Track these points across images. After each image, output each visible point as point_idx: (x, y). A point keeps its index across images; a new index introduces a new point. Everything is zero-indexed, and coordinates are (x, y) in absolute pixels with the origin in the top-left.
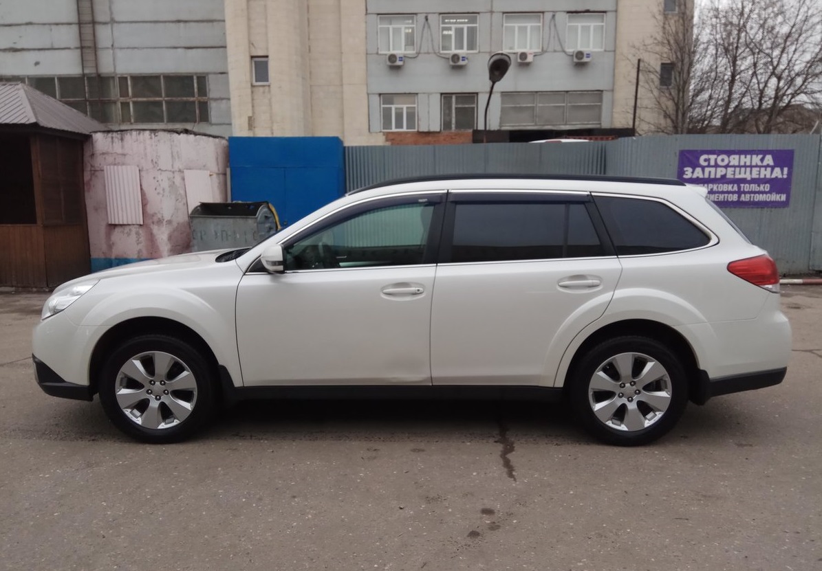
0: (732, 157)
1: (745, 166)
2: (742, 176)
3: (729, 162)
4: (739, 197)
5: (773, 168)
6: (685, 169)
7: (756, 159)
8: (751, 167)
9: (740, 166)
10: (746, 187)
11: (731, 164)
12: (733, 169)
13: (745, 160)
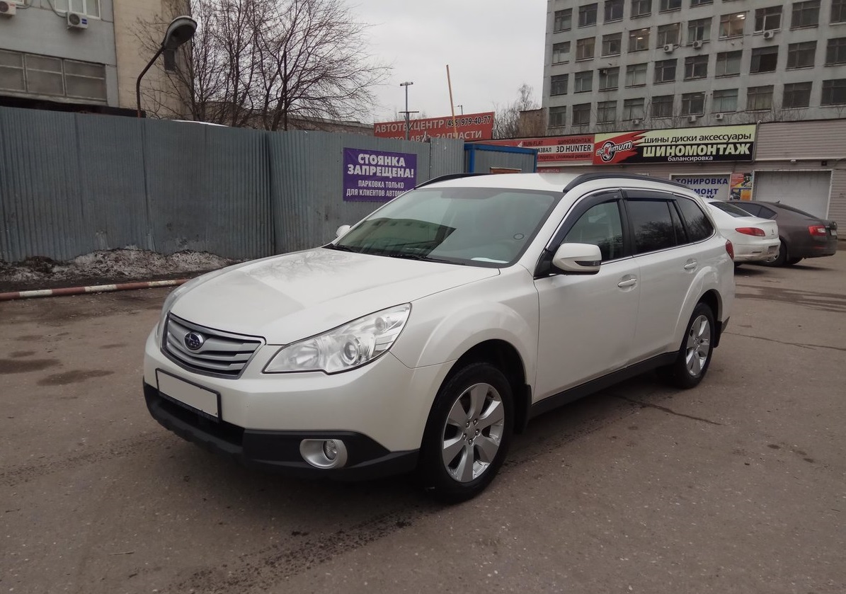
0: (380, 157)
1: (388, 166)
2: (386, 175)
3: (378, 162)
4: (385, 193)
5: (405, 168)
6: (349, 166)
7: (395, 160)
8: (392, 167)
9: (384, 166)
10: (390, 185)
11: (379, 164)
12: (380, 168)
13: (388, 160)
